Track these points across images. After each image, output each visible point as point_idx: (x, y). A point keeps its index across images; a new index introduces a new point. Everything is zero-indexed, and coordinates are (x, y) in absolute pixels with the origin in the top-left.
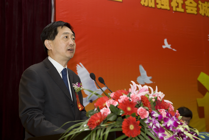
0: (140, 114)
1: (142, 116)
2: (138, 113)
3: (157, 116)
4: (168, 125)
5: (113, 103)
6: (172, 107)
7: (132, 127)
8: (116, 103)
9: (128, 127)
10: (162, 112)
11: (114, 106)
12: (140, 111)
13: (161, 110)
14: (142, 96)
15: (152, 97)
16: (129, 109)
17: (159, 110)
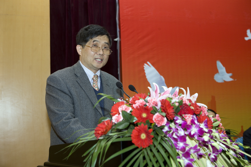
0: (156, 121)
1: (158, 123)
2: (154, 119)
3: (181, 123)
4: (192, 133)
5: (126, 109)
6: (205, 111)
7: (143, 136)
8: (129, 109)
9: (139, 136)
10: (186, 118)
11: (126, 112)
12: (156, 118)
13: (186, 115)
14: (163, 100)
15: (176, 101)
16: (145, 115)
17: (183, 115)
